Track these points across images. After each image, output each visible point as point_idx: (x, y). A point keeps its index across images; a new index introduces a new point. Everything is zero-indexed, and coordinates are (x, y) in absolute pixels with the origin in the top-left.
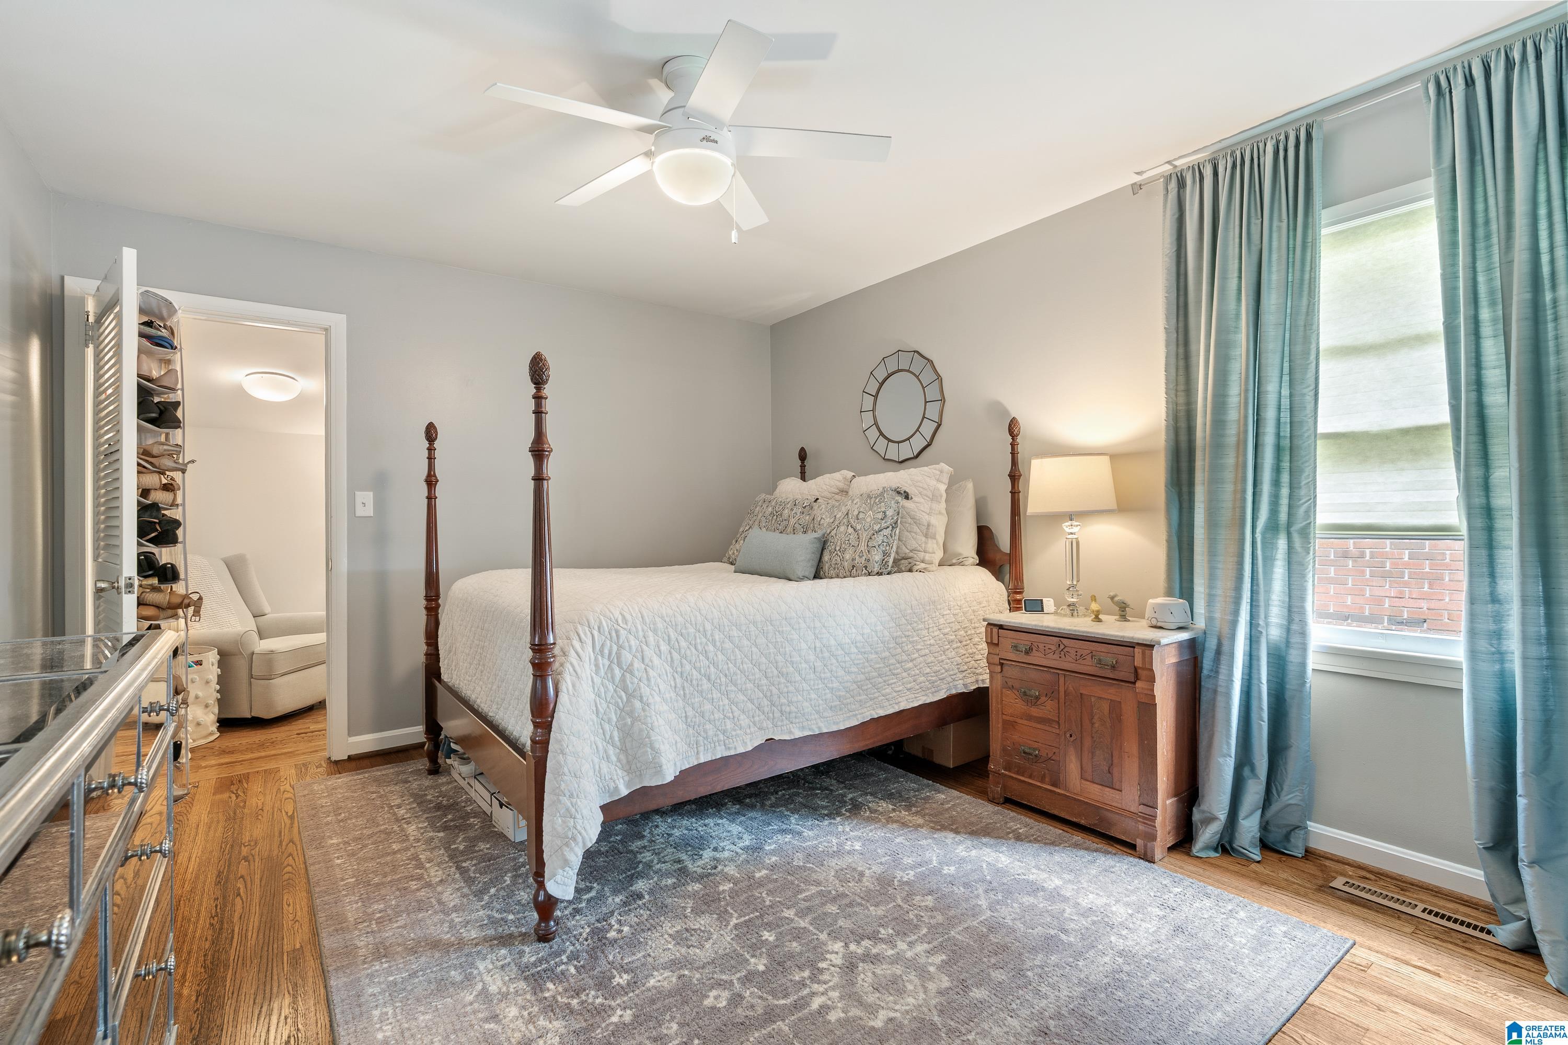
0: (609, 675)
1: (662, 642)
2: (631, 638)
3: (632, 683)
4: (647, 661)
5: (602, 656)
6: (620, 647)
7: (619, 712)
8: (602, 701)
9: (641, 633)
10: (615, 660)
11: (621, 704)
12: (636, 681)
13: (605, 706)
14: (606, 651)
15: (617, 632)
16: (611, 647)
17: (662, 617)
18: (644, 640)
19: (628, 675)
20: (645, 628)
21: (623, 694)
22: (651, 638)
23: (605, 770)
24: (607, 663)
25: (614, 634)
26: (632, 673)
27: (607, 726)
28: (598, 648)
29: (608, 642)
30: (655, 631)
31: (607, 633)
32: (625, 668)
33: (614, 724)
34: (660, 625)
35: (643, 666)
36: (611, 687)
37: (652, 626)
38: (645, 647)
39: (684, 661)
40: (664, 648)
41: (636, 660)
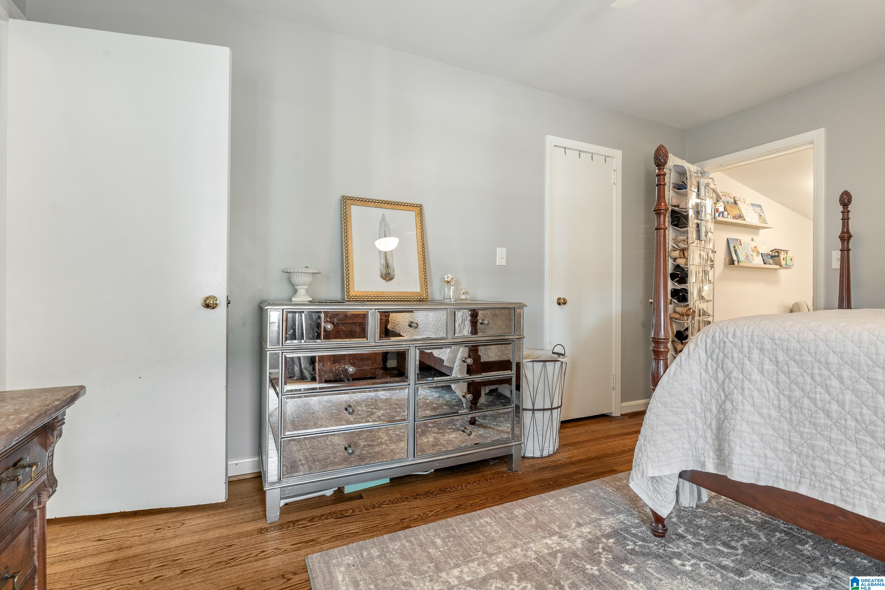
0: (715, 376)
1: (767, 361)
2: (735, 350)
3: (728, 387)
4: (745, 373)
5: (712, 359)
6: (725, 356)
7: (718, 407)
8: (707, 394)
9: (746, 349)
10: (720, 366)
11: (720, 402)
12: (732, 386)
13: (709, 398)
14: (714, 357)
15: (725, 343)
16: (719, 354)
17: (773, 339)
18: (747, 355)
19: (727, 380)
20: (752, 345)
21: (722, 393)
22: (756, 354)
23: (700, 446)
24: (715, 366)
25: (722, 344)
26: (730, 379)
27: (708, 414)
28: (709, 353)
29: (717, 350)
30: (762, 350)
31: (717, 343)
32: (727, 374)
33: (714, 415)
34: (768, 346)
35: (741, 376)
36: (715, 385)
37: (759, 345)
38: (747, 361)
39: (794, 386)
40: (768, 366)
41: (736, 369)
